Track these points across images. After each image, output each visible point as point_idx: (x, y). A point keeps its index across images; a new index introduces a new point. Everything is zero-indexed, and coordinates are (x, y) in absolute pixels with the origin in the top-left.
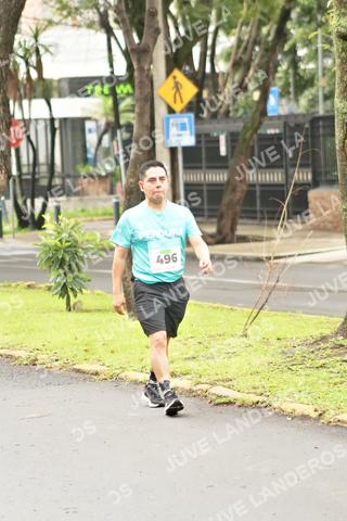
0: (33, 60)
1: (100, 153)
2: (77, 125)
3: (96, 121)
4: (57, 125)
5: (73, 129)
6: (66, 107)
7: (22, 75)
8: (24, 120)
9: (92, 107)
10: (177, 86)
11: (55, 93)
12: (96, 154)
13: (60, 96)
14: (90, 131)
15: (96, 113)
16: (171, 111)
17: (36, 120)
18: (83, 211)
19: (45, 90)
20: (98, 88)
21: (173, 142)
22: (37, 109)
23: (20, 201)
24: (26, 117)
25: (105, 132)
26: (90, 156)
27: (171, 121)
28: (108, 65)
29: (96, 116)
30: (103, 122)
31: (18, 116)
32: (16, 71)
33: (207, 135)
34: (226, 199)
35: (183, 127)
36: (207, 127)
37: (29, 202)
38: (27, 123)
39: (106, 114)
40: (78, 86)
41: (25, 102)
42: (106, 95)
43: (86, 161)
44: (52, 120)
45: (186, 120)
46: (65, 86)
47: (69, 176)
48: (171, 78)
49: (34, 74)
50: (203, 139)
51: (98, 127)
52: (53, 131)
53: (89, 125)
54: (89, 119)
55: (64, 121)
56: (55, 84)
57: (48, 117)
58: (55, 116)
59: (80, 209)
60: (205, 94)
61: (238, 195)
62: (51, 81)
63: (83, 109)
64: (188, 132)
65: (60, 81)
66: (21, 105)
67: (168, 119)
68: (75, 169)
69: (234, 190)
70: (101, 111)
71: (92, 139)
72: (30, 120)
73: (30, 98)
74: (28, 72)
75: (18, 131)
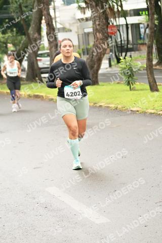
0: (119, 3)
1: (146, 36)
2: (136, 26)
3: (143, 24)
4: (129, 26)
5: (136, 28)
6: (132, 20)
7: (116, 10)
8: (117, 25)
9: (142, 19)
11: (129, 15)
12: (144, 36)
13: (131, 16)
14: (142, 28)
17: (122, 25)
18: (140, 56)
19: (125, 14)
20: (144, 13)
22: (122, 21)
23: (117, 54)
24: (118, 24)
25: (147, 28)
26: (142, 37)
28: (146, 4)
29: (143, 22)
30: (146, 25)
31: (115, 24)
32: (114, 7)
37: (120, 54)
38: (118, 26)
39: (147, 22)
40: (137, 12)
41: (117, 19)
42: (147, 15)
43: (141, 38)
44: (127, 25)
46: (132, 12)
47: (135, 44)
49: (120, 9)
51: (144, 26)
52: (127, 28)
53: (141, 26)
54: (141, 23)
55: (132, 25)
56: (128, 12)
58: (128, 23)
59: (139, 56)
62: (127, 11)
63: (139, 20)
65: (130, 11)
66: (116, 20)
68: (137, 42)
70: (146, 20)
71: (142, 30)
72: (119, 25)
73: (119, 17)
74: (118, 8)
75: (115, 29)
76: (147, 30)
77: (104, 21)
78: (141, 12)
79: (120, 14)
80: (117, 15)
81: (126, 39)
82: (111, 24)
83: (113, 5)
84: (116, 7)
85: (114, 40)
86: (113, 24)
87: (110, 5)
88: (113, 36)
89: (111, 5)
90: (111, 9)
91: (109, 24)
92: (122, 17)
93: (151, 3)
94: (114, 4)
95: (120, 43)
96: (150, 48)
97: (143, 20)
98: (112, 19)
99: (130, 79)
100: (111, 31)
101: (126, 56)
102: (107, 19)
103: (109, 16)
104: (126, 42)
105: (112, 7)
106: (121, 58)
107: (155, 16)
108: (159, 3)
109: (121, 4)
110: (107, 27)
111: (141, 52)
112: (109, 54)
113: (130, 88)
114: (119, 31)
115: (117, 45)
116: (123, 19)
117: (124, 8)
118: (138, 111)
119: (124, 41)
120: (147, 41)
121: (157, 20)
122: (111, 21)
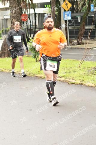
2: (42, 15)
4: (37, 15)
6: (39, 11)
7: (27, 3)
8: (28, 14)
10: (66, 4)
11: (37, 7)
16: (65, 11)
17: (32, 14)
19: (34, 6)
20: (48, 6)
21: (66, 19)
22: (32, 11)
23: (27, 35)
24: (29, 13)
27: (65, 13)
29: (47, 13)
30: (49, 14)
31: (27, 13)
32: (26, 1)
34: (79, 33)
35: (68, 15)
36: (75, 15)
37: (30, 35)
38: (29, 15)
39: (49, 12)
40: (43, 5)
41: (28, 10)
42: (50, 7)
44: (35, 14)
46: (39, 5)
47: (40, 28)
48: (65, 2)
49: (30, 2)
50: (74, 18)
52: (35, 17)
53: (45, 15)
54: (45, 13)
55: (39, 14)
56: (37, 5)
57: (34, 13)
60: (74, 6)
61: (83, 32)
62: (35, 4)
63: (44, 11)
65: (38, 4)
66: (27, 10)
68: (42, 27)
69: (82, 31)
72: (30, 14)
75: (27, 17)
77: (19, 10)
78: (45, 5)
79: (31, 6)
80: (28, 7)
81: (34, 24)
82: (24, 13)
86: (25, 13)
88: (25, 22)
90: (24, 2)
91: (22, 13)
92: (31, 8)
95: (29, 27)
97: (47, 11)
98: (25, 10)
99: (36, 54)
100: (24, 18)
101: (34, 36)
102: (21, 9)
104: (34, 27)
106: (30, 38)
107: (56, 9)
110: (21, 15)
113: (36, 60)
114: (29, 18)
115: (27, 28)
116: (33, 9)
117: (34, 2)
118: (41, 77)
119: (33, 26)
121: (57, 11)
122: (24, 11)
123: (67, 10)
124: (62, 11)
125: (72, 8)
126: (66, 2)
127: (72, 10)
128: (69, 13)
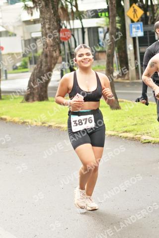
0: (74, 3)
2: (94, 31)
3: (103, 28)
4: (86, 30)
5: (94, 32)
6: (89, 23)
7: (69, 10)
8: (71, 29)
9: (101, 22)
10: (135, 11)
12: (103, 42)
14: (101, 32)
15: (103, 24)
16: (133, 22)
17: (77, 29)
19: (80, 15)
20: (103, 14)
21: (134, 35)
22: (76, 24)
23: (71, 64)
24: (72, 28)
25: (107, 32)
26: (101, 43)
27: (133, 26)
28: (106, 3)
29: (102, 26)
30: (106, 28)
31: (68, 27)
32: (67, 8)
33: (150, 31)
35: (138, 28)
36: (149, 28)
38: (72, 30)
39: (107, 25)
40: (96, 14)
41: (71, 22)
42: (107, 17)
43: (99, 45)
44: (83, 29)
45: (139, 25)
49: (74, 9)
50: (148, 33)
51: (104, 30)
52: (83, 33)
53: (100, 30)
54: (100, 27)
55: (89, 29)
56: (85, 13)
57: (81, 27)
58: (84, 26)
59: (97, 66)
60: (148, 14)
62: (82, 12)
63: (97, 23)
64: (140, 30)
65: (87, 11)
66: (69, 23)
67: (131, 25)
68: (95, 49)
70: (105, 24)
71: (101, 35)
72: (74, 29)
73: (73, 20)
74: (72, 9)
75: (69, 34)
76: (108, 35)
77: (55, 24)
78: (100, 14)
79: (75, 16)
80: (71, 17)
82: (64, 27)
83: (66, 5)
84: (70, 7)
85: (67, 47)
86: (66, 27)
87: (62, 4)
88: (66, 42)
89: (64, 4)
90: (64, 9)
91: (61, 27)
92: (77, 19)
93: (111, 3)
94: (68, 3)
96: (110, 57)
98: (65, 22)
100: (64, 36)
102: (59, 21)
103: (62, 18)
105: (65, 7)
107: (117, 18)
108: (122, 2)
109: (76, 4)
110: (59, 31)
111: (100, 61)
112: (61, 63)
114: (73, 36)
115: (70, 53)
116: (78, 21)
117: (80, 9)
120: (106, 48)
121: (119, 23)
122: (64, 24)
123: (135, 20)
124: (128, 22)
125: (143, 17)
126: (133, 7)
127: (145, 20)
128: (140, 25)
